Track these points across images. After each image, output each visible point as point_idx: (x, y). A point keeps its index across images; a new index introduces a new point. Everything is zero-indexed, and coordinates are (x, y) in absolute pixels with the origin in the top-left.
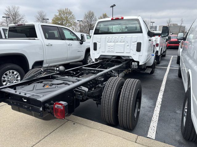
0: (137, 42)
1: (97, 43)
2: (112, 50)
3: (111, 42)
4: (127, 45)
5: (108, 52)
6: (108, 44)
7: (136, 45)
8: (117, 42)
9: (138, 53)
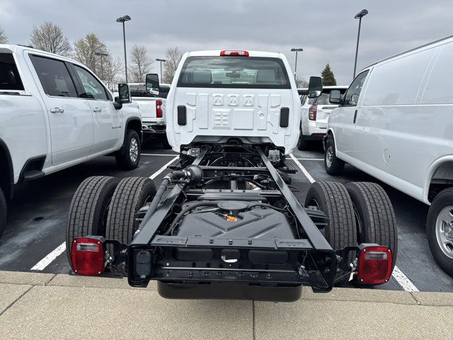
0: (281, 107)
1: (187, 107)
2: (224, 124)
3: (221, 105)
4: (260, 112)
5: (214, 128)
6: (215, 110)
7: (278, 114)
8: (237, 106)
9: (283, 129)
